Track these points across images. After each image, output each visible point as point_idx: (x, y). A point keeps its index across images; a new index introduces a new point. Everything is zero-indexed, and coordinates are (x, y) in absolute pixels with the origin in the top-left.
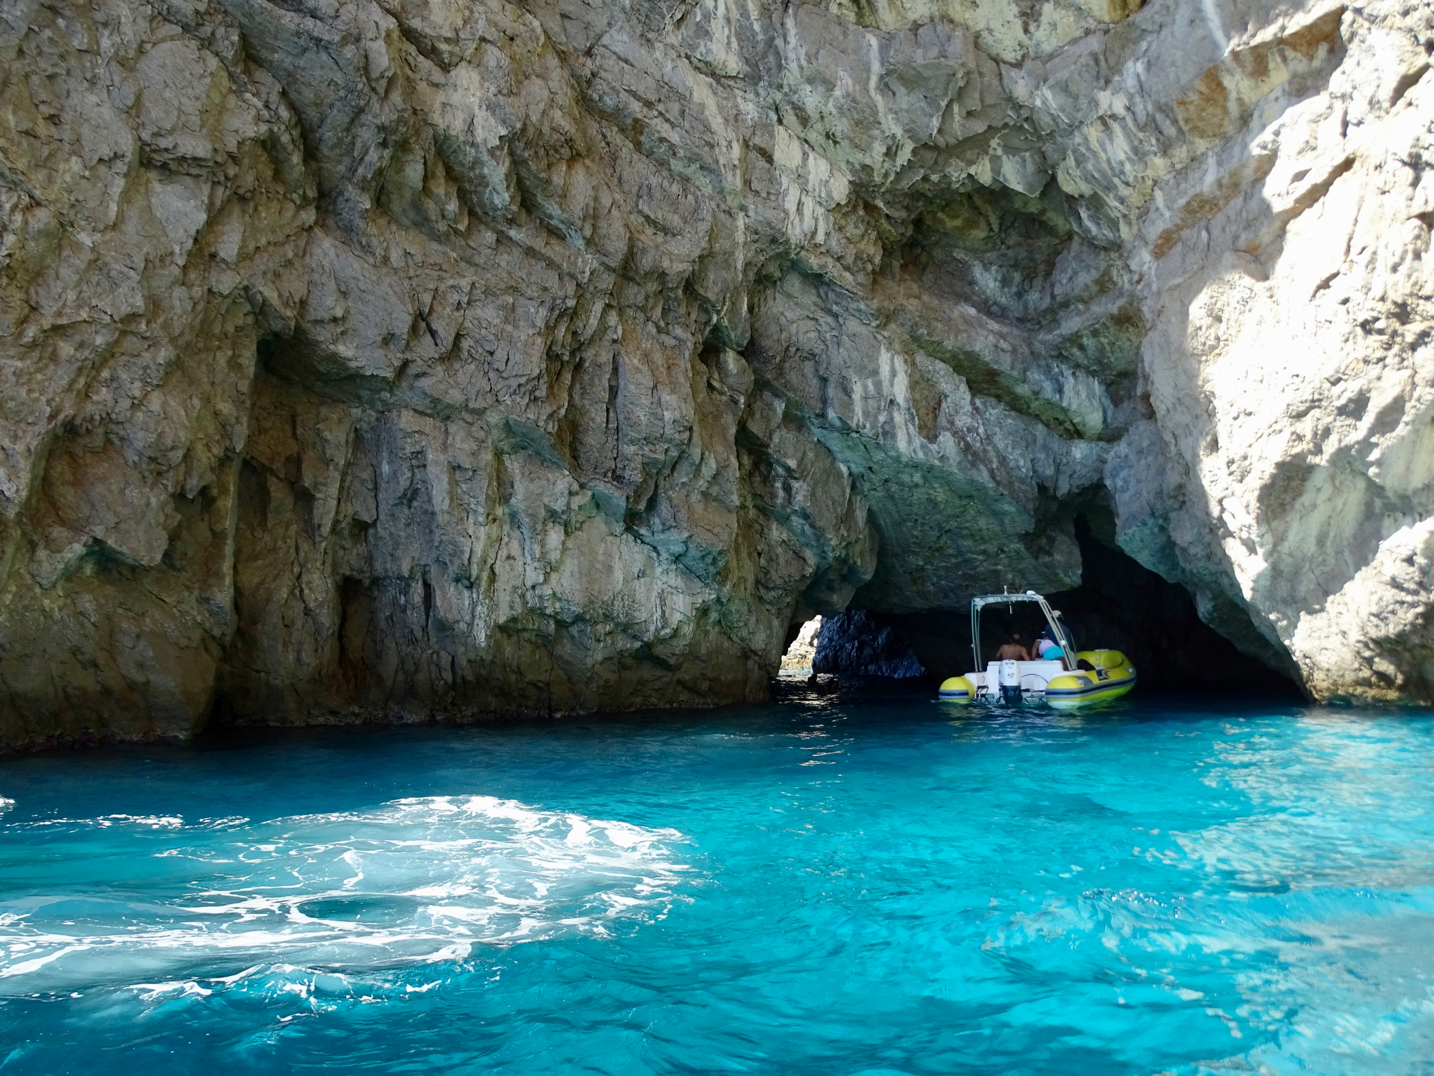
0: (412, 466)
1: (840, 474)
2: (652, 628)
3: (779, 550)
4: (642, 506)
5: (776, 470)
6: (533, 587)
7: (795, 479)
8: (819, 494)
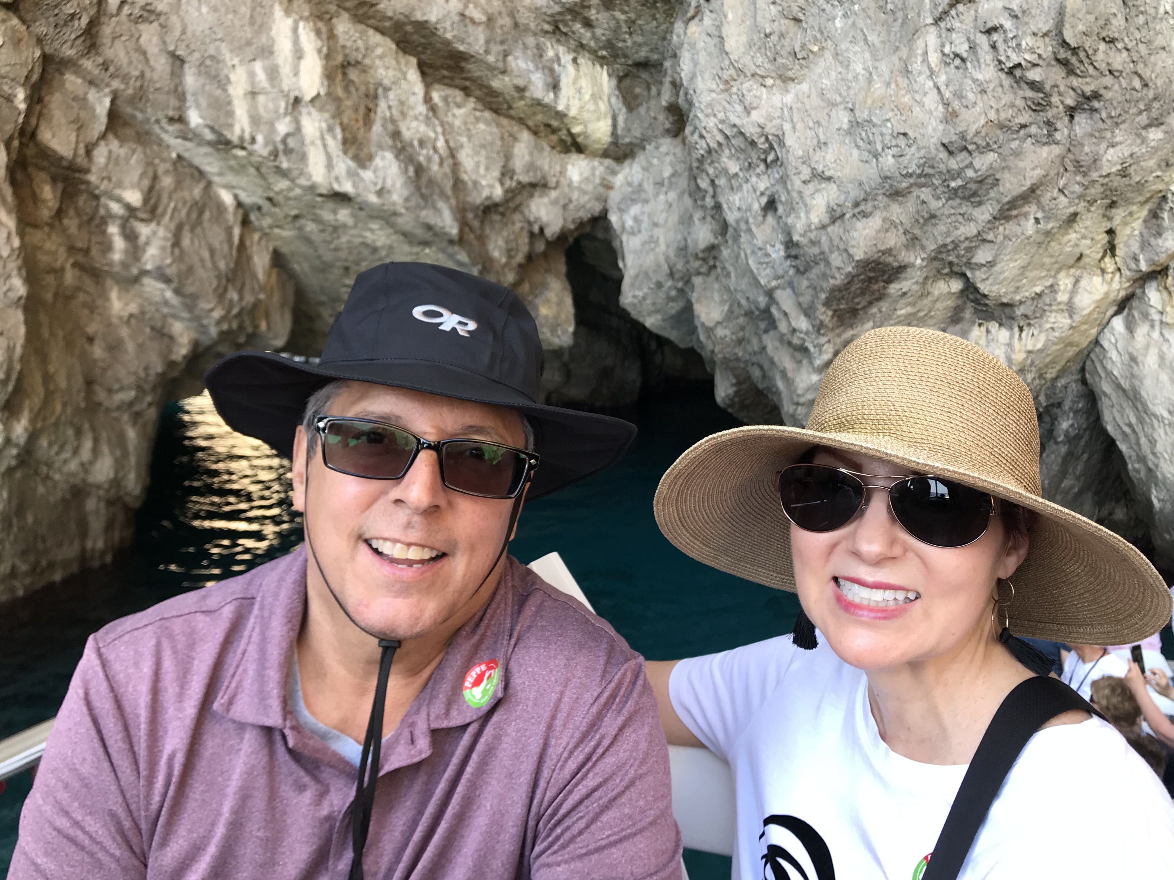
7: (142, 220)
8: (186, 242)
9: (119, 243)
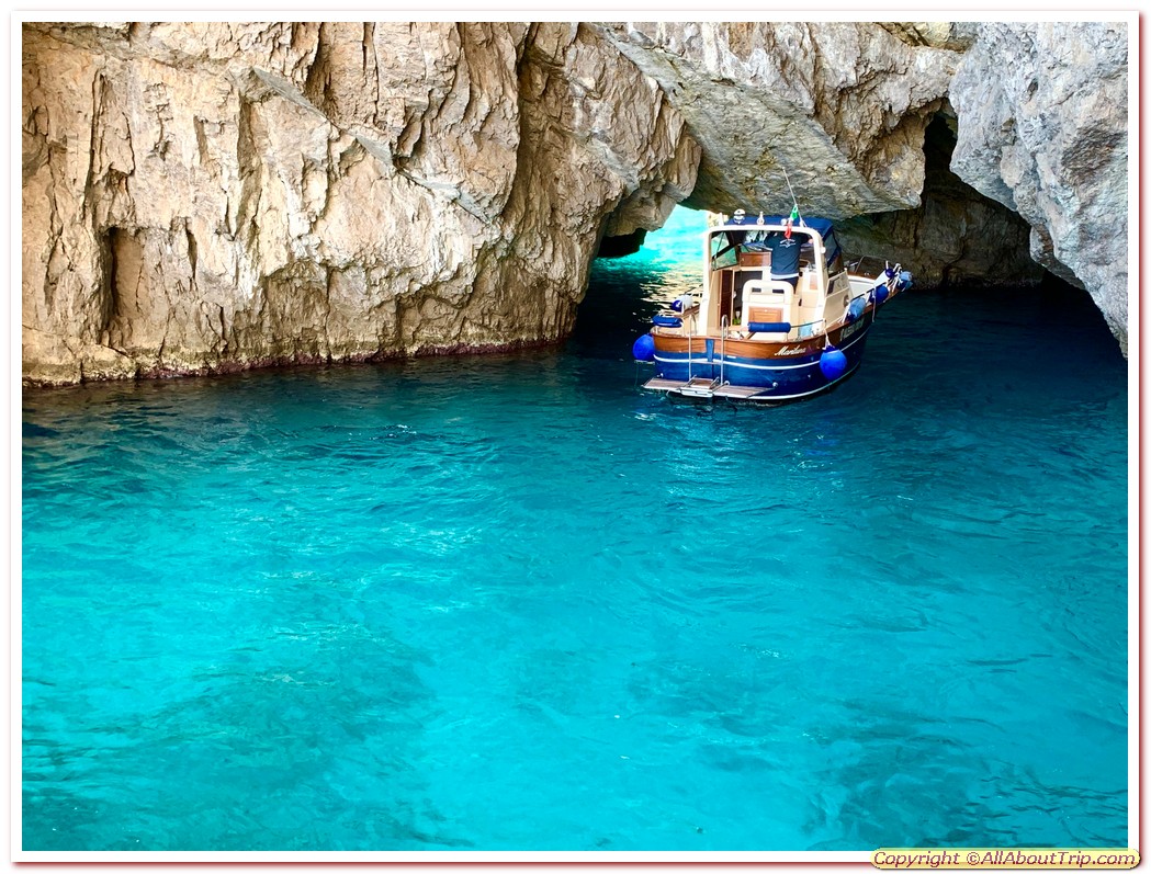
0: (160, 119)
1: (647, 90)
2: (431, 271)
3: (578, 176)
4: (408, 152)
5: (573, 89)
6: (299, 237)
7: (595, 98)
8: (622, 114)
9: (579, 115)
